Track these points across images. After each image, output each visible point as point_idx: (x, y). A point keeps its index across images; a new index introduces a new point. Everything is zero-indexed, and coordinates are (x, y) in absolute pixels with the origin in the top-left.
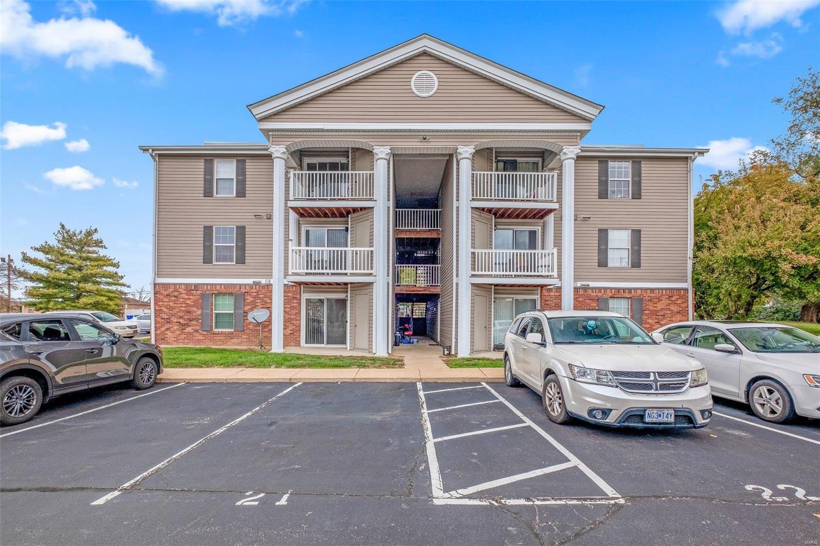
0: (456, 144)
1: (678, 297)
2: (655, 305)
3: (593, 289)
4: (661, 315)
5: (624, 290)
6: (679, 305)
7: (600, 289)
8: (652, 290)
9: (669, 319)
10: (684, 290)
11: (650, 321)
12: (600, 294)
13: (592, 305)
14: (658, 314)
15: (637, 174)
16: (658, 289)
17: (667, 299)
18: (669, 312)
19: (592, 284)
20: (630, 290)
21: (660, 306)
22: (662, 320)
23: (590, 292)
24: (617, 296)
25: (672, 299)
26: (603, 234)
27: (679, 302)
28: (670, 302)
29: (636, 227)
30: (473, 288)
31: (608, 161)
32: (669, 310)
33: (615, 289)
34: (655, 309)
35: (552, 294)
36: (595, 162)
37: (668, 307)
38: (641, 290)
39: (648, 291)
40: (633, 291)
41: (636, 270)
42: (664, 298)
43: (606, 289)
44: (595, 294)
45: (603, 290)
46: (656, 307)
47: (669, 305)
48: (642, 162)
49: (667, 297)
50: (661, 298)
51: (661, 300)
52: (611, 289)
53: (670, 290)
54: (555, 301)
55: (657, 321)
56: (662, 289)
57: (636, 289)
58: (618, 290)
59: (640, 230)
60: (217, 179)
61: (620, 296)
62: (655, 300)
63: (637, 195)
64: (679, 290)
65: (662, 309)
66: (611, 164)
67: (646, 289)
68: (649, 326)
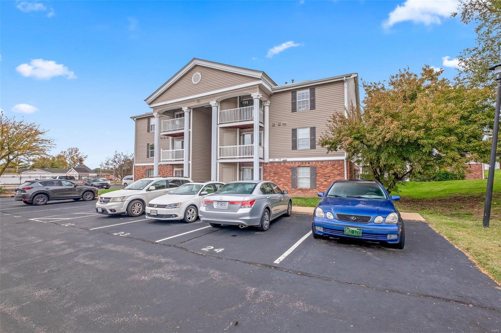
0: (209, 101)
1: (338, 165)
2: (324, 170)
3: (288, 162)
4: (328, 177)
5: (306, 162)
6: (339, 170)
7: (292, 162)
8: (322, 162)
9: (333, 179)
10: (342, 161)
11: (321, 180)
12: (292, 165)
13: (288, 171)
14: (326, 176)
15: (313, 95)
16: (326, 161)
17: (331, 166)
18: (333, 174)
19: (289, 160)
20: (309, 162)
21: (327, 171)
22: (328, 179)
23: (287, 164)
24: (302, 165)
25: (335, 166)
26: (294, 131)
27: (339, 168)
28: (333, 168)
29: (313, 126)
30: (220, 164)
31: (296, 91)
32: (333, 173)
33: (300, 162)
34: (324, 172)
35: (268, 165)
36: (290, 93)
37: (332, 171)
38: (315, 161)
39: (320, 162)
40: (310, 162)
41: (313, 150)
42: (329, 166)
43: (295, 162)
44: (290, 165)
45: (294, 163)
46: (325, 171)
47: (332, 170)
48: (316, 88)
49: (331, 165)
50: (327, 166)
51: (328, 167)
52: (298, 162)
53: (333, 161)
54: (269, 169)
55: (325, 180)
56: (328, 161)
57: (312, 161)
58: (302, 162)
59: (315, 127)
60: (151, 125)
61: (303, 166)
62: (324, 167)
63: (313, 107)
64: (339, 161)
65: (328, 173)
66: (298, 92)
67: (318, 161)
68: (320, 183)
